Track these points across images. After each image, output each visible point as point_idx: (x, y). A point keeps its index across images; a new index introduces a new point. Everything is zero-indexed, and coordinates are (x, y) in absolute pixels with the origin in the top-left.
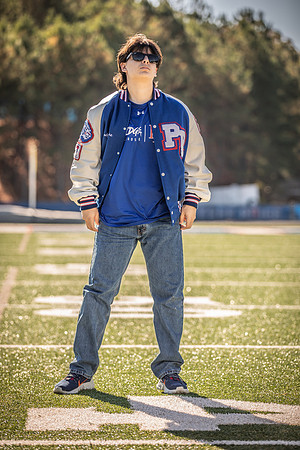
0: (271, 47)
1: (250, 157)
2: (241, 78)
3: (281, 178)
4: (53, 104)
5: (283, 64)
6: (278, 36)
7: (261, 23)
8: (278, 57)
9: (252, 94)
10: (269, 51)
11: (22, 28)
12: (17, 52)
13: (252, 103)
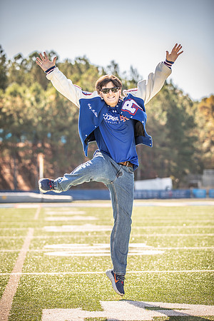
0: (177, 98)
1: (166, 161)
2: (160, 116)
3: (185, 173)
4: (52, 134)
5: (184, 108)
6: (181, 92)
7: (171, 85)
8: (182, 104)
9: (167, 125)
10: (176, 101)
11: (34, 91)
12: (32, 104)
13: (167, 131)
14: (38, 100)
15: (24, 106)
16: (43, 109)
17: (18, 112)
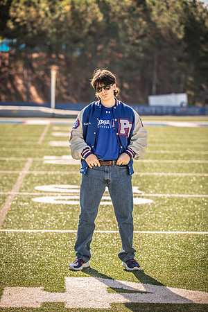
1: (183, 76)
2: (178, 29)
3: (202, 89)
4: (67, 45)
5: (204, 22)
8: (200, 17)
10: (195, 14)
12: (46, 15)
13: (185, 45)
14: (52, 11)
15: (39, 17)
16: (57, 19)
17: (32, 23)
